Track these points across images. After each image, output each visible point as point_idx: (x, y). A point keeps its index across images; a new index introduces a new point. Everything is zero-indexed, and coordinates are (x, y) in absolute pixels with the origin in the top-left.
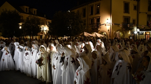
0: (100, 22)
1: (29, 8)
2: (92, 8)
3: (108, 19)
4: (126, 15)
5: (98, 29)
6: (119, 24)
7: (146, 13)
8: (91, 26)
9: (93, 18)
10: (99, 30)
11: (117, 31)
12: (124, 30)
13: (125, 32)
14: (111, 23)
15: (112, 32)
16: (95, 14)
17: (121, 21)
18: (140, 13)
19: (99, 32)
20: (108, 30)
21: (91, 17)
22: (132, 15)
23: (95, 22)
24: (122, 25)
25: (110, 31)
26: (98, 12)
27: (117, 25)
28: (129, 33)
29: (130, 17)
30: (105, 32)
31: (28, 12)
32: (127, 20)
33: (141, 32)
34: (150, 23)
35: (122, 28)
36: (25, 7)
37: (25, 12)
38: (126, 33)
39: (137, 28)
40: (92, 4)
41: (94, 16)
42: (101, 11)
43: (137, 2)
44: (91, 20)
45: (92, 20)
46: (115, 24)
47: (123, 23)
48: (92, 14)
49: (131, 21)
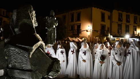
0: (81, 28)
1: (6, 12)
2: (73, 15)
3: (89, 26)
4: (103, 23)
5: (79, 35)
6: (98, 31)
7: (117, 23)
8: (72, 32)
9: (74, 25)
11: (96, 37)
13: (102, 38)
14: (92, 29)
15: (93, 38)
16: (76, 21)
17: (99, 28)
18: (113, 22)
19: (80, 37)
20: (89, 36)
21: (72, 23)
22: (107, 23)
23: (76, 28)
25: (90, 37)
26: (79, 19)
27: (96, 32)
28: (105, 39)
29: (105, 25)
30: (86, 37)
31: (5, 15)
32: (103, 27)
33: (114, 38)
34: (120, 31)
35: (100, 35)
36: (3, 10)
37: (2, 15)
38: (103, 39)
39: (111, 35)
40: (73, 12)
41: (75, 22)
42: (81, 19)
43: (110, 13)
44: (71, 26)
45: (73, 27)
46: (94, 31)
47: (100, 30)
48: (72, 21)
49: (106, 29)
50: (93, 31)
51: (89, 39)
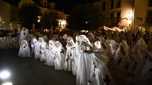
0: (121, 16)
1: (47, 2)
3: (129, 13)
5: (118, 23)
6: (142, 19)
8: (110, 20)
9: (114, 12)
10: (120, 25)
11: (139, 26)
12: (147, 25)
13: (148, 27)
14: (133, 17)
15: (134, 27)
16: (116, 8)
17: (144, 15)
19: (119, 27)
20: (130, 25)
21: (112, 11)
23: (116, 15)
24: (145, 19)
25: (131, 26)
26: (119, 6)
27: (140, 20)
30: (126, 26)
31: (46, 6)
32: (151, 14)
35: (145, 23)
37: (44, 5)
38: (149, 29)
41: (114, 9)
42: (122, 5)
45: (112, 14)
46: (137, 18)
47: (146, 17)
48: (112, 8)
50: (134, 18)
51: (129, 29)
